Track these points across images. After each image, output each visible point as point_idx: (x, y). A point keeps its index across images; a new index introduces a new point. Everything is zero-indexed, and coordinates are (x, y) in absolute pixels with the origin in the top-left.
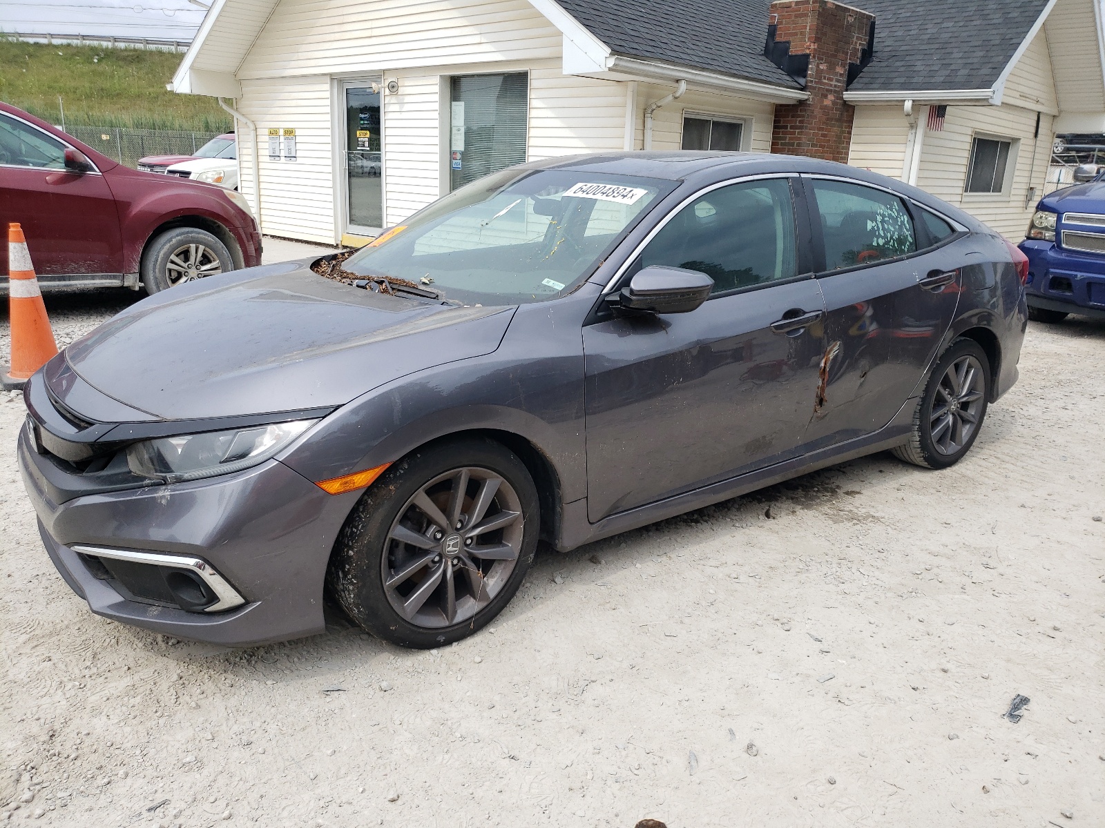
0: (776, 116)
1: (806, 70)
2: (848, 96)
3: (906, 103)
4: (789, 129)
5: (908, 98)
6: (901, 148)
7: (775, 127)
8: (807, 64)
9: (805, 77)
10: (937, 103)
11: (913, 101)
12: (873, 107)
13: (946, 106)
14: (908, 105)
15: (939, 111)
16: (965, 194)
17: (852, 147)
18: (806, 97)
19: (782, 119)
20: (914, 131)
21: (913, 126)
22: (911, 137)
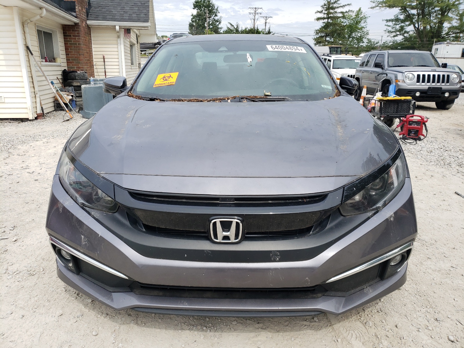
0: (63, 30)
1: (75, 9)
2: (89, 22)
3: (116, 26)
4: (72, 37)
5: (118, 25)
6: (116, 46)
7: (64, 36)
8: (75, 6)
9: (75, 12)
10: (127, 28)
11: (119, 26)
12: (99, 28)
13: (130, 29)
14: (117, 28)
15: (128, 31)
16: (132, 66)
17: (93, 46)
18: (78, 22)
19: (67, 32)
20: (119, 39)
21: (119, 37)
22: (119, 41)
